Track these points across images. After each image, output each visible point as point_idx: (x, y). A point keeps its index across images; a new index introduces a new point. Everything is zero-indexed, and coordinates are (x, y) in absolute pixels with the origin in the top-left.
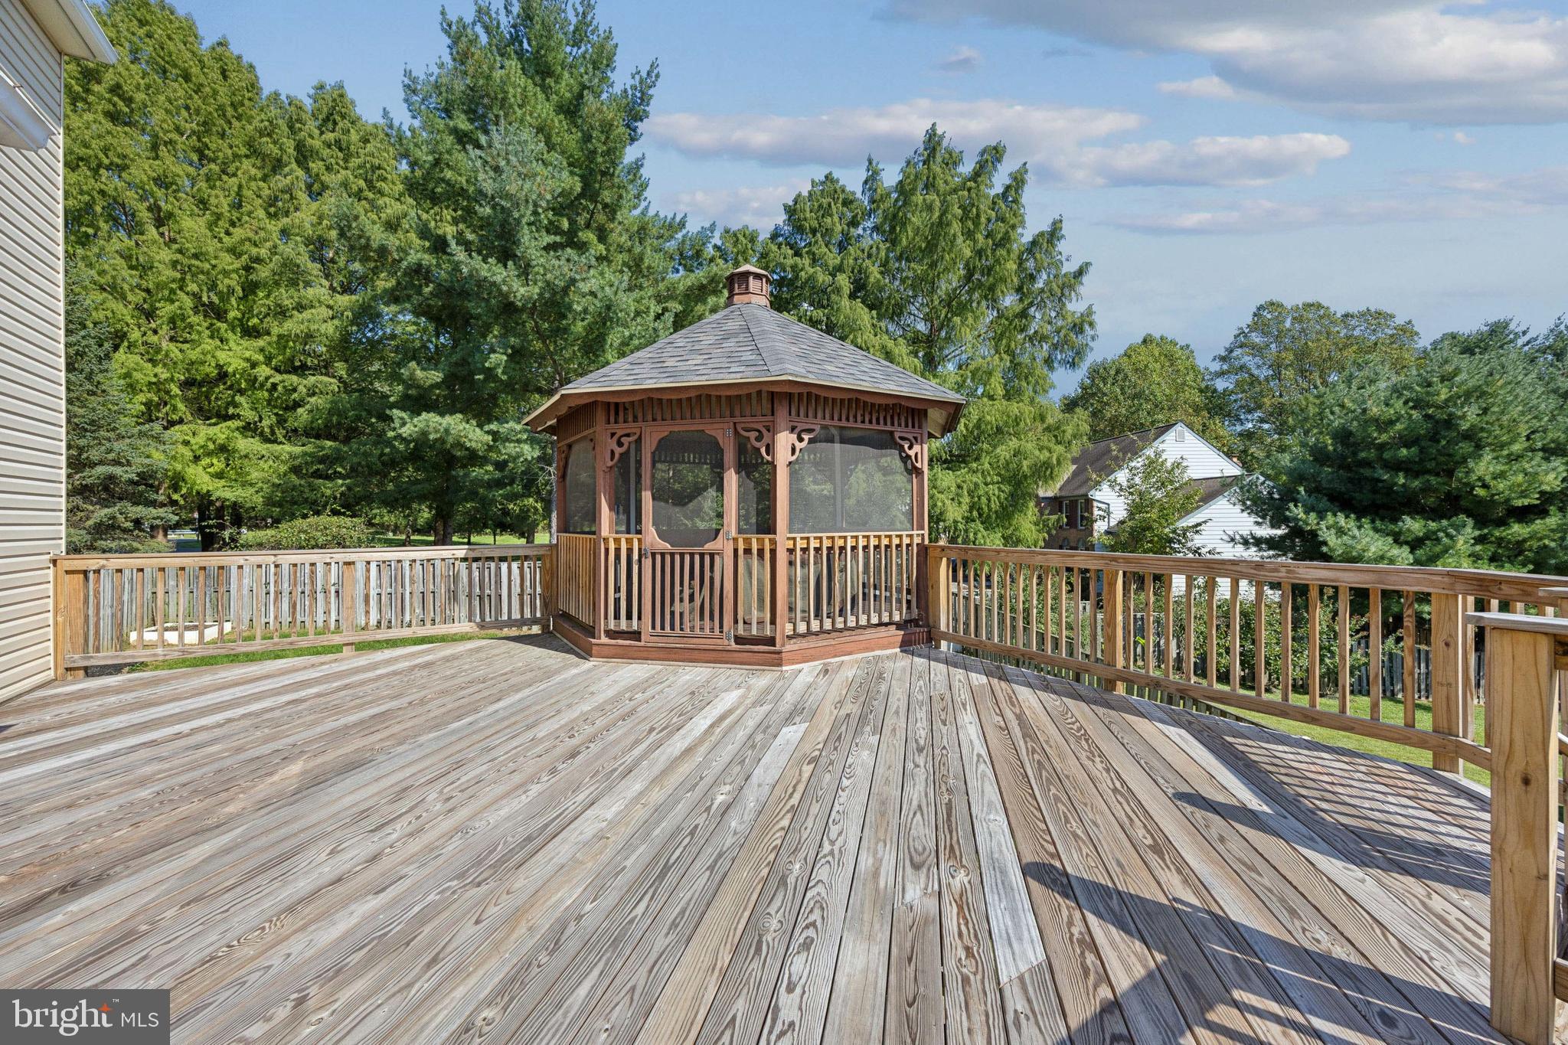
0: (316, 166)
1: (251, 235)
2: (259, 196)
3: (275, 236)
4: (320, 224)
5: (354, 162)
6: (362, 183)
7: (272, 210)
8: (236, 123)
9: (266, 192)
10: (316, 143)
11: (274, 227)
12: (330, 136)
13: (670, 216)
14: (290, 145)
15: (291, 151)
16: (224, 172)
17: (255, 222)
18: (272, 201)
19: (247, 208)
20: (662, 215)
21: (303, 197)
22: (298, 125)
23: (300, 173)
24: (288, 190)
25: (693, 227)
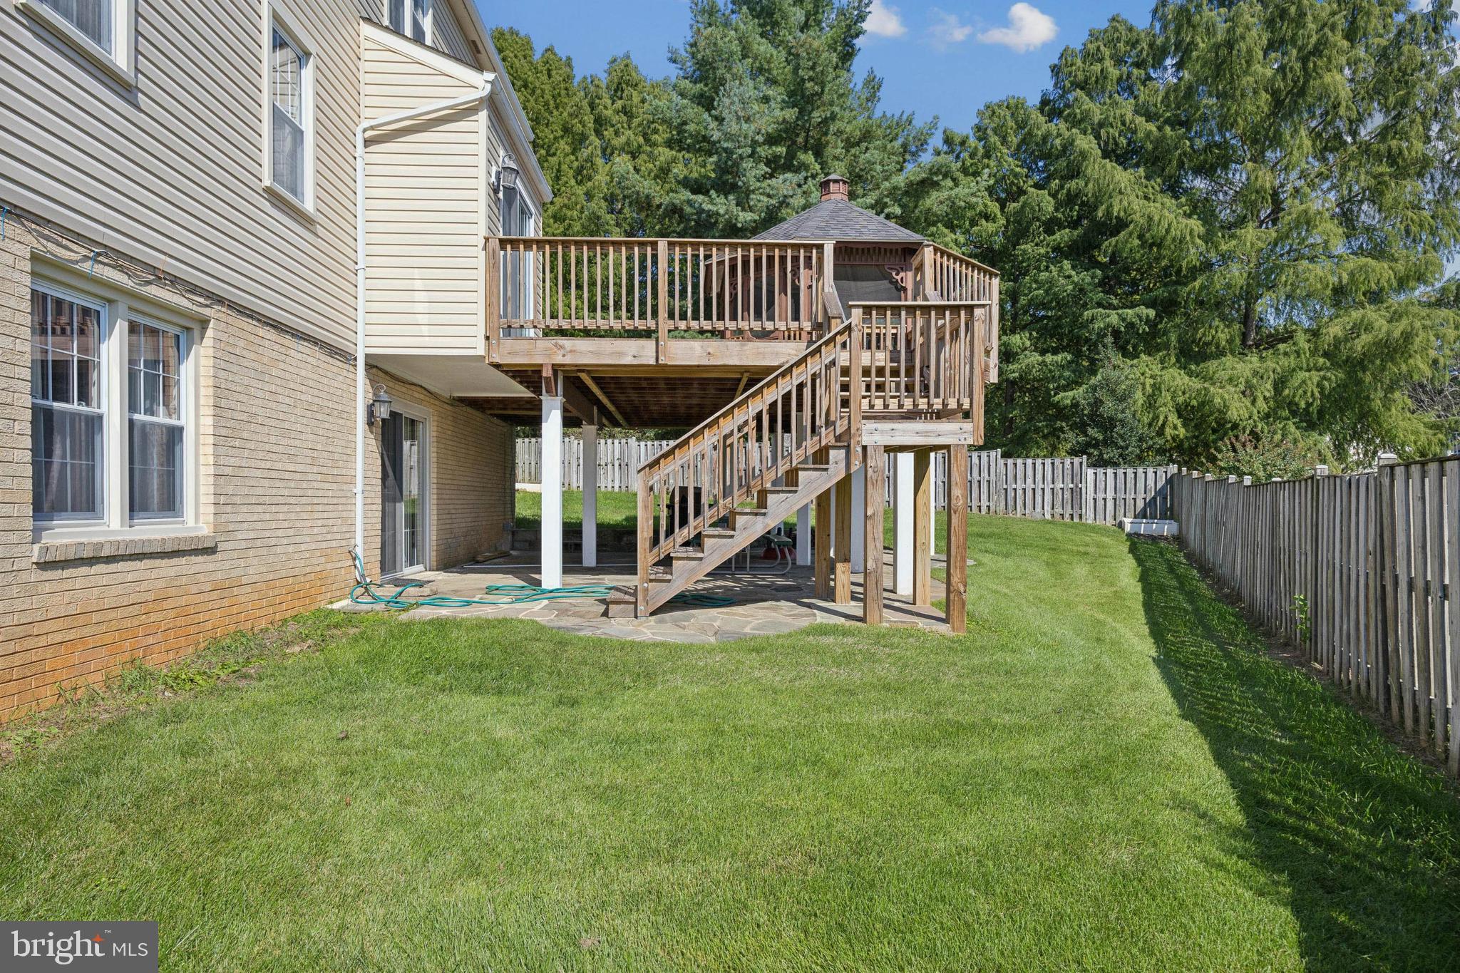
0: (608, 133)
1: (566, 201)
2: (571, 168)
3: (583, 198)
4: (612, 182)
5: (635, 122)
6: (641, 140)
7: (579, 178)
8: (555, 113)
9: (576, 164)
10: (609, 113)
11: (580, 191)
12: (619, 103)
13: (897, 114)
14: (589, 119)
15: (591, 125)
16: (548, 154)
17: (568, 190)
18: (579, 171)
19: (564, 179)
20: (889, 115)
21: (599, 161)
22: (597, 101)
23: (597, 142)
24: (589, 160)
25: (918, 123)
